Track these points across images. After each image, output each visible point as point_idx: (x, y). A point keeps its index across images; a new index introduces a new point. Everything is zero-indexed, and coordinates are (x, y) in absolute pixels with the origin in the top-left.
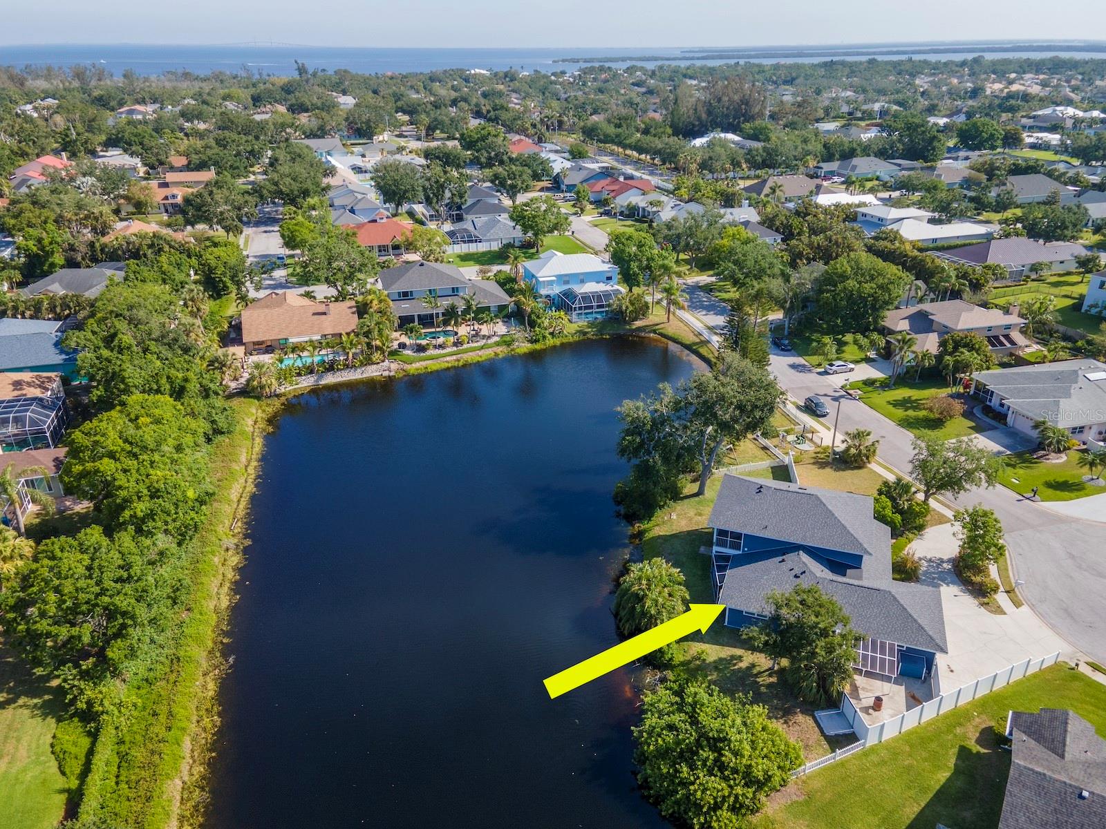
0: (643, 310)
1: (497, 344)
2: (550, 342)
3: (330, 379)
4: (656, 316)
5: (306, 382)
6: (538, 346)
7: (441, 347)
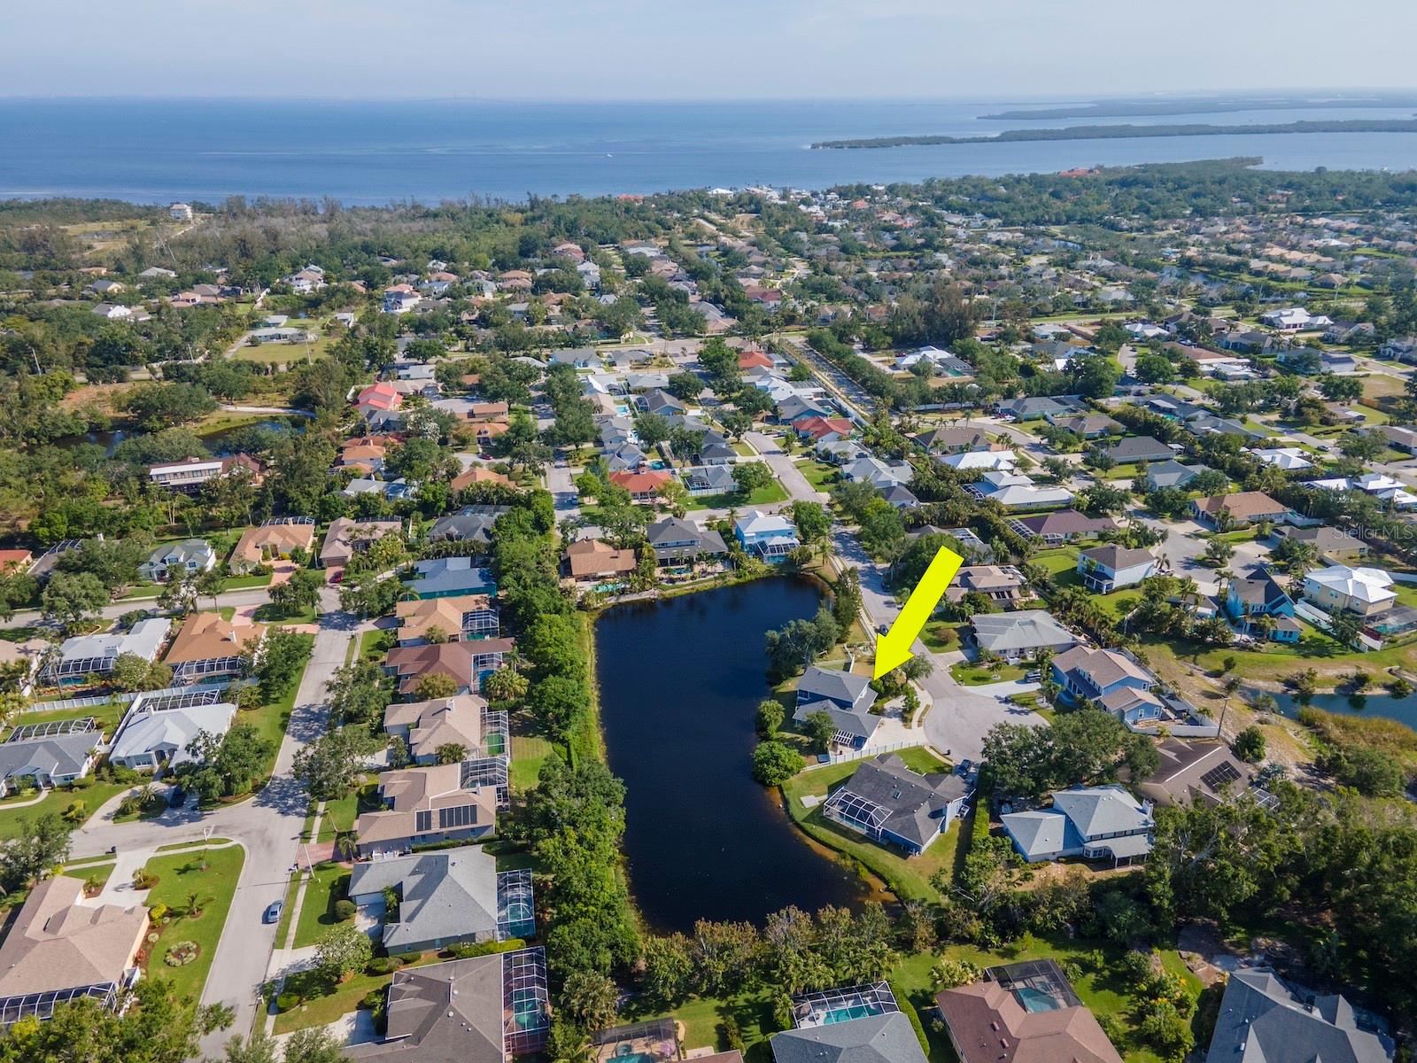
0: (808, 558)
1: (716, 578)
2: (749, 577)
3: (623, 599)
4: (817, 561)
5: (612, 601)
6: (741, 580)
7: (683, 580)
